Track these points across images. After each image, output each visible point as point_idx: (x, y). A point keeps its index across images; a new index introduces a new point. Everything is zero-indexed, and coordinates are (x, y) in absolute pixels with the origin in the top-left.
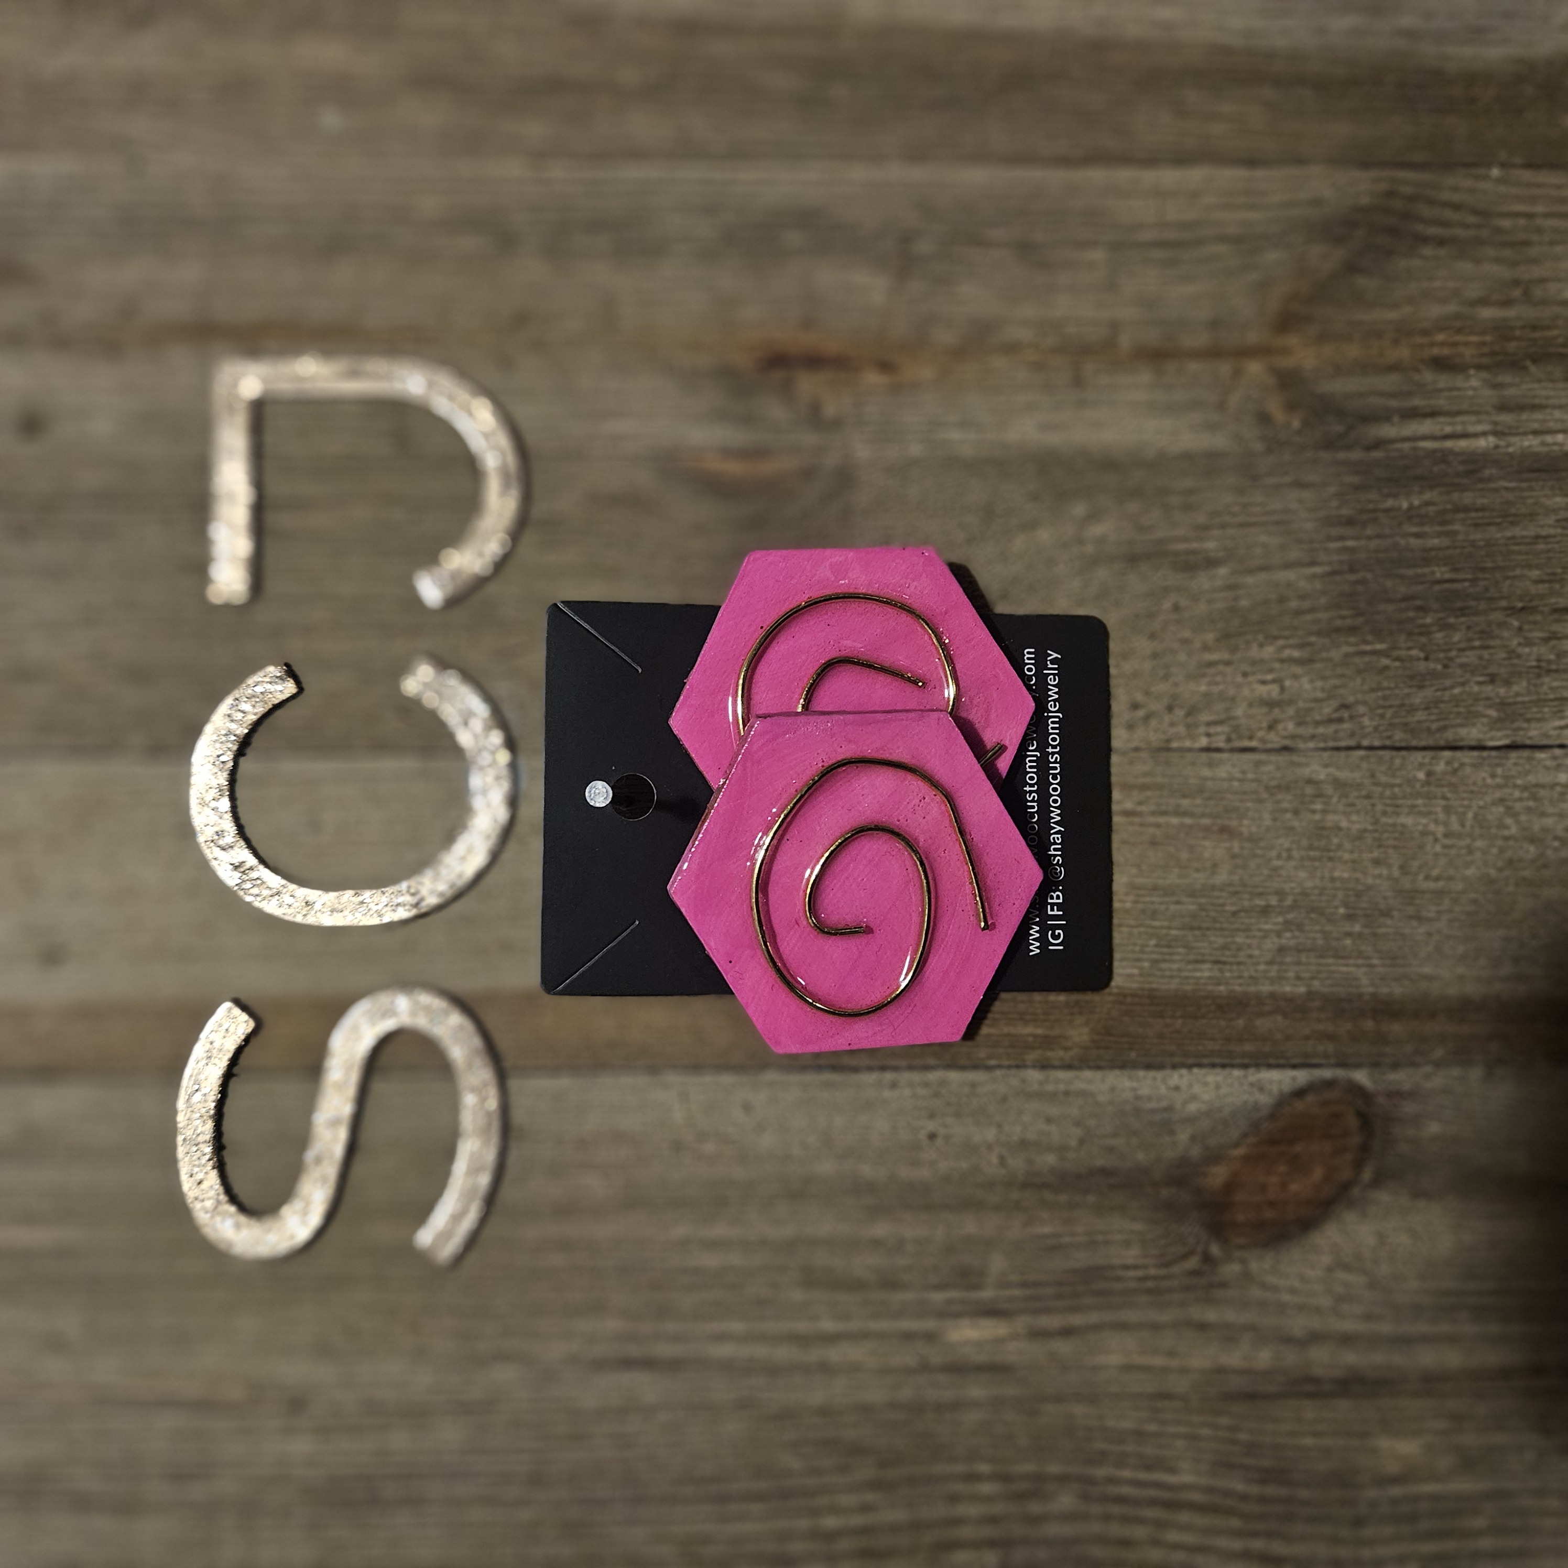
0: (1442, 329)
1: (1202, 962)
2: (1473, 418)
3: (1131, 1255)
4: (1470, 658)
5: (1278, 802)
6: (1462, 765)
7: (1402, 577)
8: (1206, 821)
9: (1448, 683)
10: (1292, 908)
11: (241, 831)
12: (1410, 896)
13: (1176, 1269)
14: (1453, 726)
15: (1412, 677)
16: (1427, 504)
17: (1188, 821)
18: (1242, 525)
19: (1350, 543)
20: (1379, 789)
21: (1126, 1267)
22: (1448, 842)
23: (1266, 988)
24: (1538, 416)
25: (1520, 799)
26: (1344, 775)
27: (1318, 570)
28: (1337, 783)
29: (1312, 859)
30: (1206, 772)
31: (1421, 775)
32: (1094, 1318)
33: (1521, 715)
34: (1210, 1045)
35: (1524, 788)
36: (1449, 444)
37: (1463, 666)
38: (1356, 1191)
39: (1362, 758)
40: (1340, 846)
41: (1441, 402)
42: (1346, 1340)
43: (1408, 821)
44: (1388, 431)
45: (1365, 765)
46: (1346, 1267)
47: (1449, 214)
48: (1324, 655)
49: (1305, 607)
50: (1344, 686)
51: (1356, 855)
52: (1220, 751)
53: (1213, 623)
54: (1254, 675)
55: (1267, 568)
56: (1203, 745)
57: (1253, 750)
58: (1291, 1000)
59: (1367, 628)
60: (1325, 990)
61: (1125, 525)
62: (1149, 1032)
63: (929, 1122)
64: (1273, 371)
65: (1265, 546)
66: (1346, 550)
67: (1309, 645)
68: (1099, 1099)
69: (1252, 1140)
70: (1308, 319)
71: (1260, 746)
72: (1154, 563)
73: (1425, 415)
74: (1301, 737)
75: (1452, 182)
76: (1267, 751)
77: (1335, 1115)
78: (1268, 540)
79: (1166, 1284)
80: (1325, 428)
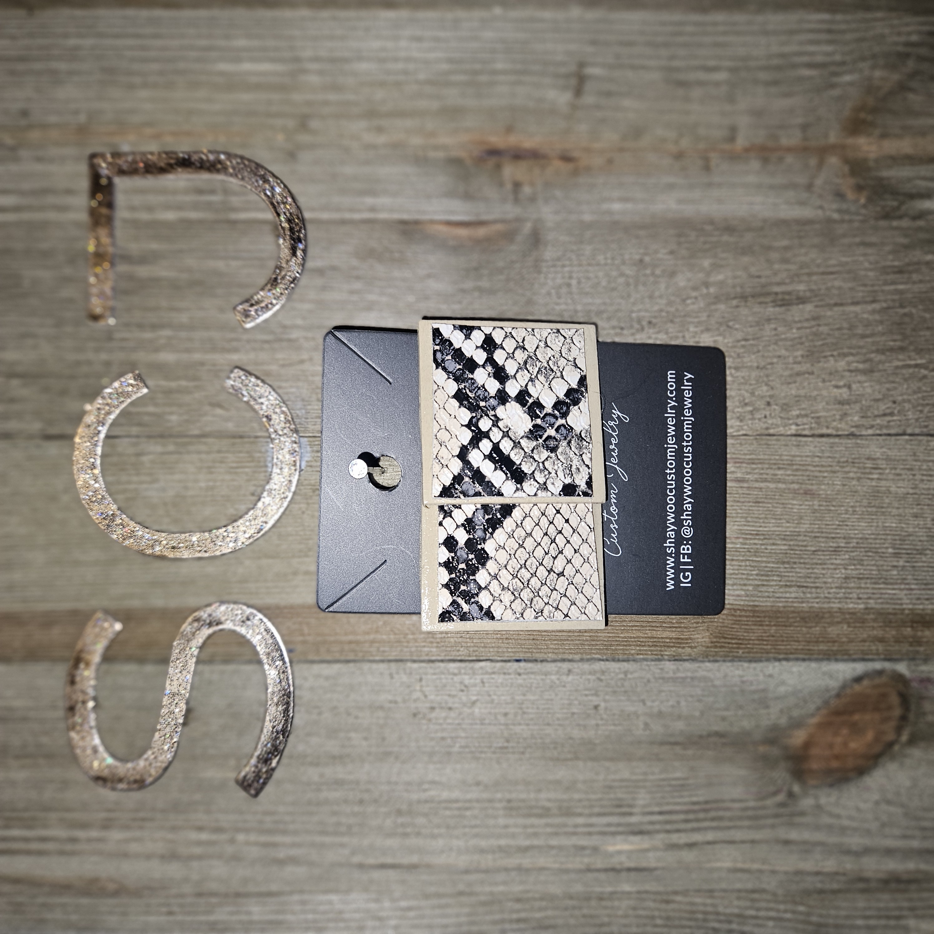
1: (790, 586)
3: (737, 792)
5: (847, 473)
8: (796, 486)
10: (855, 549)
11: (110, 489)
13: (769, 802)
17: (782, 486)
18: (823, 273)
19: (901, 287)
20: (919, 464)
21: (733, 801)
23: (836, 606)
26: (891, 454)
27: (877, 306)
28: (888, 459)
29: (870, 514)
30: (795, 451)
32: (710, 836)
34: (795, 646)
38: (896, 748)
39: (907, 441)
40: (889, 505)
42: (889, 852)
44: (928, 205)
45: (908, 447)
46: (889, 802)
48: (881, 367)
49: (868, 332)
50: (895, 388)
51: (901, 511)
52: (805, 436)
53: (802, 344)
54: (830, 381)
55: (841, 305)
56: (793, 432)
57: (828, 436)
58: (854, 614)
59: (912, 348)
60: (878, 606)
61: (739, 273)
62: (753, 636)
63: (594, 698)
64: (846, 161)
65: (840, 288)
66: (897, 292)
67: (870, 360)
68: (716, 683)
69: (823, 712)
70: (873, 124)
71: (833, 432)
72: (759, 300)
74: (863, 426)
76: (839, 436)
77: (884, 695)
78: (842, 284)
79: (761, 813)
80: (883, 203)
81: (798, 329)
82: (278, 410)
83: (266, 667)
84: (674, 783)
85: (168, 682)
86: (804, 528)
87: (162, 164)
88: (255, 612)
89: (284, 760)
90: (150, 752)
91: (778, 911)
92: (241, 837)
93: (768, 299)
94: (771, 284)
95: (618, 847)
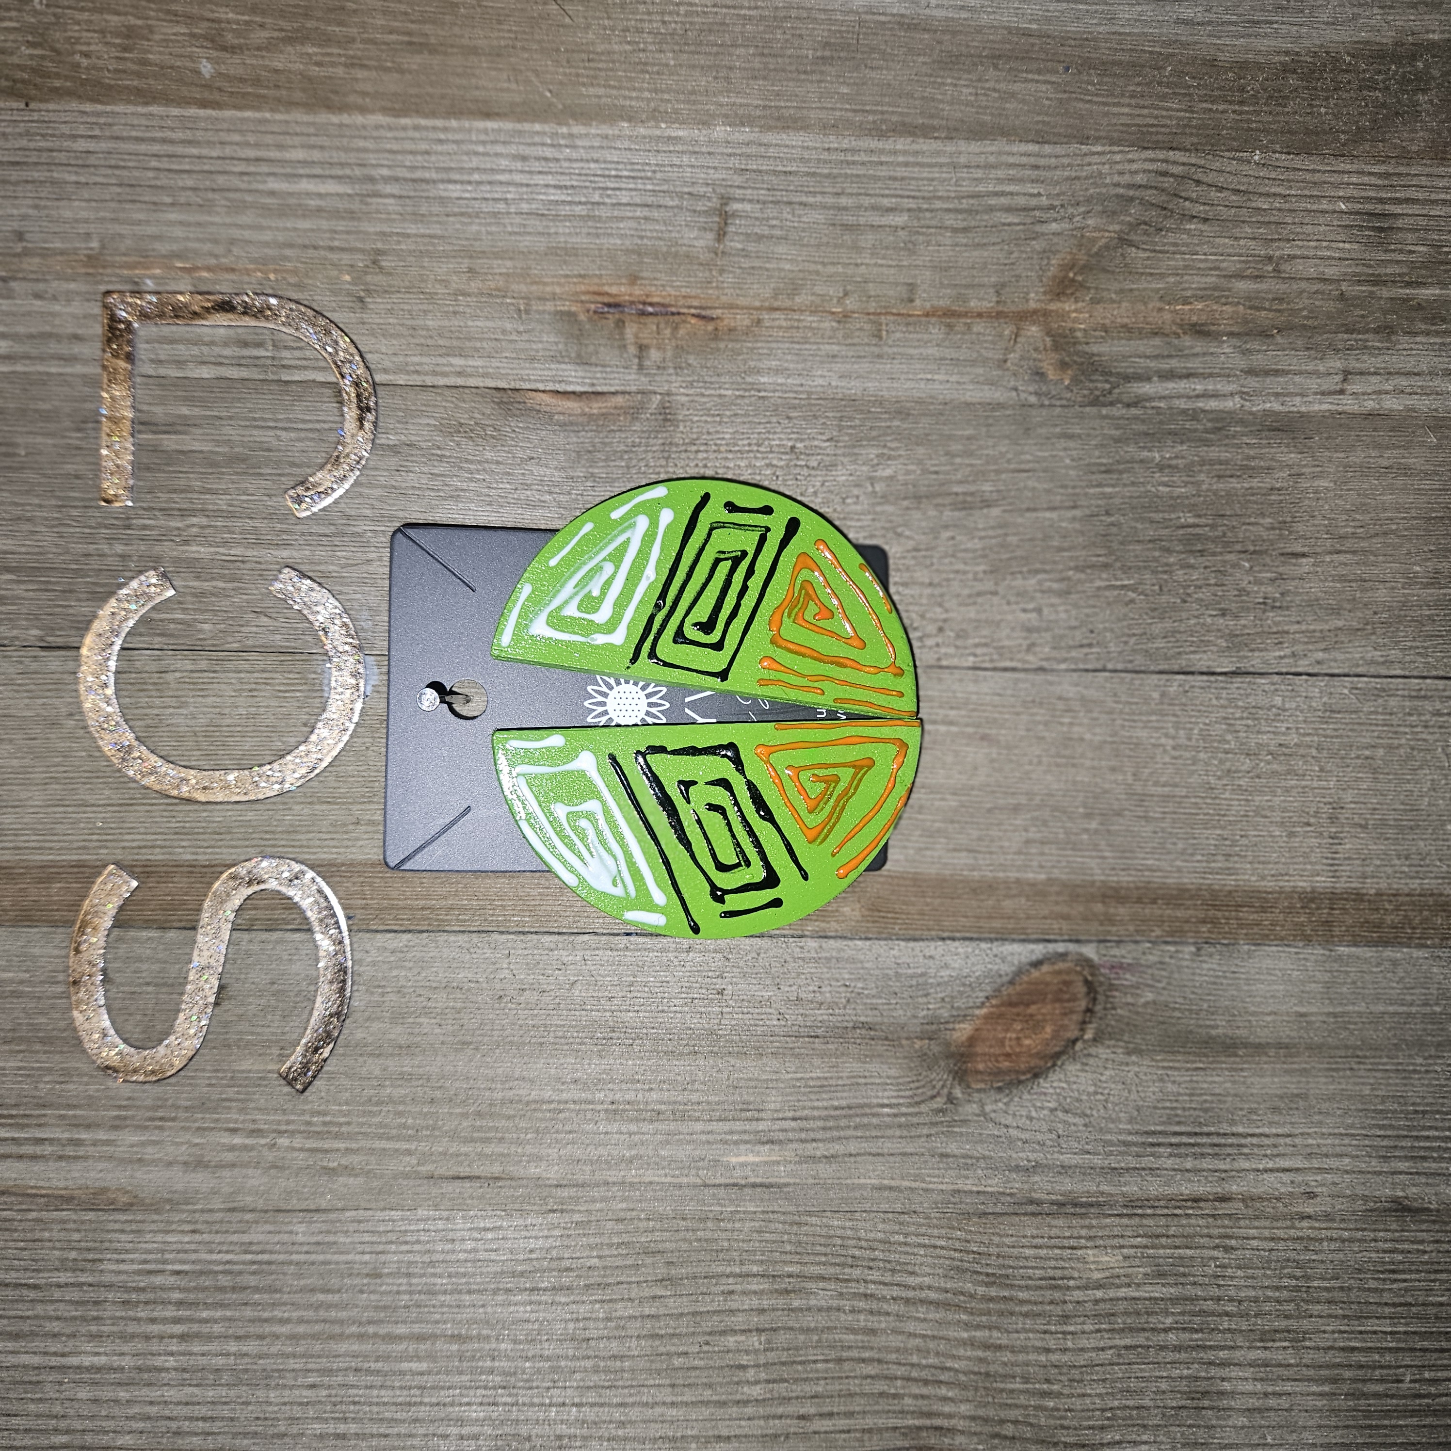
0: (1203, 298)
1: (960, 850)
2: (1223, 380)
3: (887, 1096)
4: (1205, 594)
5: (1032, 715)
6: (1192, 688)
7: (1150, 521)
8: (970, 730)
9: (1184, 615)
10: (1039, 807)
12: (1141, 799)
13: (924, 1108)
14: (1187, 653)
15: (1154, 610)
16: (1178, 456)
17: (954, 729)
18: (1015, 471)
19: (1108, 490)
20: (1120, 706)
21: (882, 1106)
22: (1174, 753)
23: (1013, 875)
24: (1281, 380)
25: (1242, 718)
26: (1092, 693)
27: (1078, 513)
28: (1083, 700)
29: (1058, 765)
30: (972, 688)
31: (1156, 695)
32: (853, 1147)
33: (1246, 645)
34: (963, 922)
35: (1244, 709)
36: (1200, 403)
37: (1199, 601)
38: (1079, 1045)
39: (1106, 679)
41: (1193, 364)
42: (1065, 1169)
43: (1143, 734)
44: (1147, 389)
45: (1108, 685)
46: (1067, 1110)
47: (1213, 194)
48: (1079, 588)
49: (1066, 545)
50: (1096, 614)
51: (1096, 763)
52: (985, 669)
53: (985, 556)
54: (1017, 603)
55: (1035, 510)
56: (970, 664)
57: (1014, 669)
58: (1033, 885)
59: (1118, 564)
60: (1064, 877)
61: (912, 467)
62: (912, 909)
63: (719, 981)
64: (1048, 333)
65: (1034, 489)
66: (1104, 496)
67: (1069, 579)
68: (867, 965)
69: (994, 1002)
70: (1082, 285)
71: (1019, 665)
72: (935, 501)
73: (1181, 377)
74: (1055, 659)
75: (1217, 165)
76: (1025, 670)
77: (1067, 983)
78: (1036, 485)
79: (915, 1120)
80: (1091, 385)
81: (981, 538)
82: (337, 622)
83: (318, 936)
84: (811, 1083)
85: (196, 952)
86: (978, 780)
87: (196, 308)
88: (304, 867)
89: (340, 1050)
90: (172, 1038)
91: (931, 1236)
92: (283, 1141)
93: (948, 500)
94: (950, 482)
95: (742, 1159)
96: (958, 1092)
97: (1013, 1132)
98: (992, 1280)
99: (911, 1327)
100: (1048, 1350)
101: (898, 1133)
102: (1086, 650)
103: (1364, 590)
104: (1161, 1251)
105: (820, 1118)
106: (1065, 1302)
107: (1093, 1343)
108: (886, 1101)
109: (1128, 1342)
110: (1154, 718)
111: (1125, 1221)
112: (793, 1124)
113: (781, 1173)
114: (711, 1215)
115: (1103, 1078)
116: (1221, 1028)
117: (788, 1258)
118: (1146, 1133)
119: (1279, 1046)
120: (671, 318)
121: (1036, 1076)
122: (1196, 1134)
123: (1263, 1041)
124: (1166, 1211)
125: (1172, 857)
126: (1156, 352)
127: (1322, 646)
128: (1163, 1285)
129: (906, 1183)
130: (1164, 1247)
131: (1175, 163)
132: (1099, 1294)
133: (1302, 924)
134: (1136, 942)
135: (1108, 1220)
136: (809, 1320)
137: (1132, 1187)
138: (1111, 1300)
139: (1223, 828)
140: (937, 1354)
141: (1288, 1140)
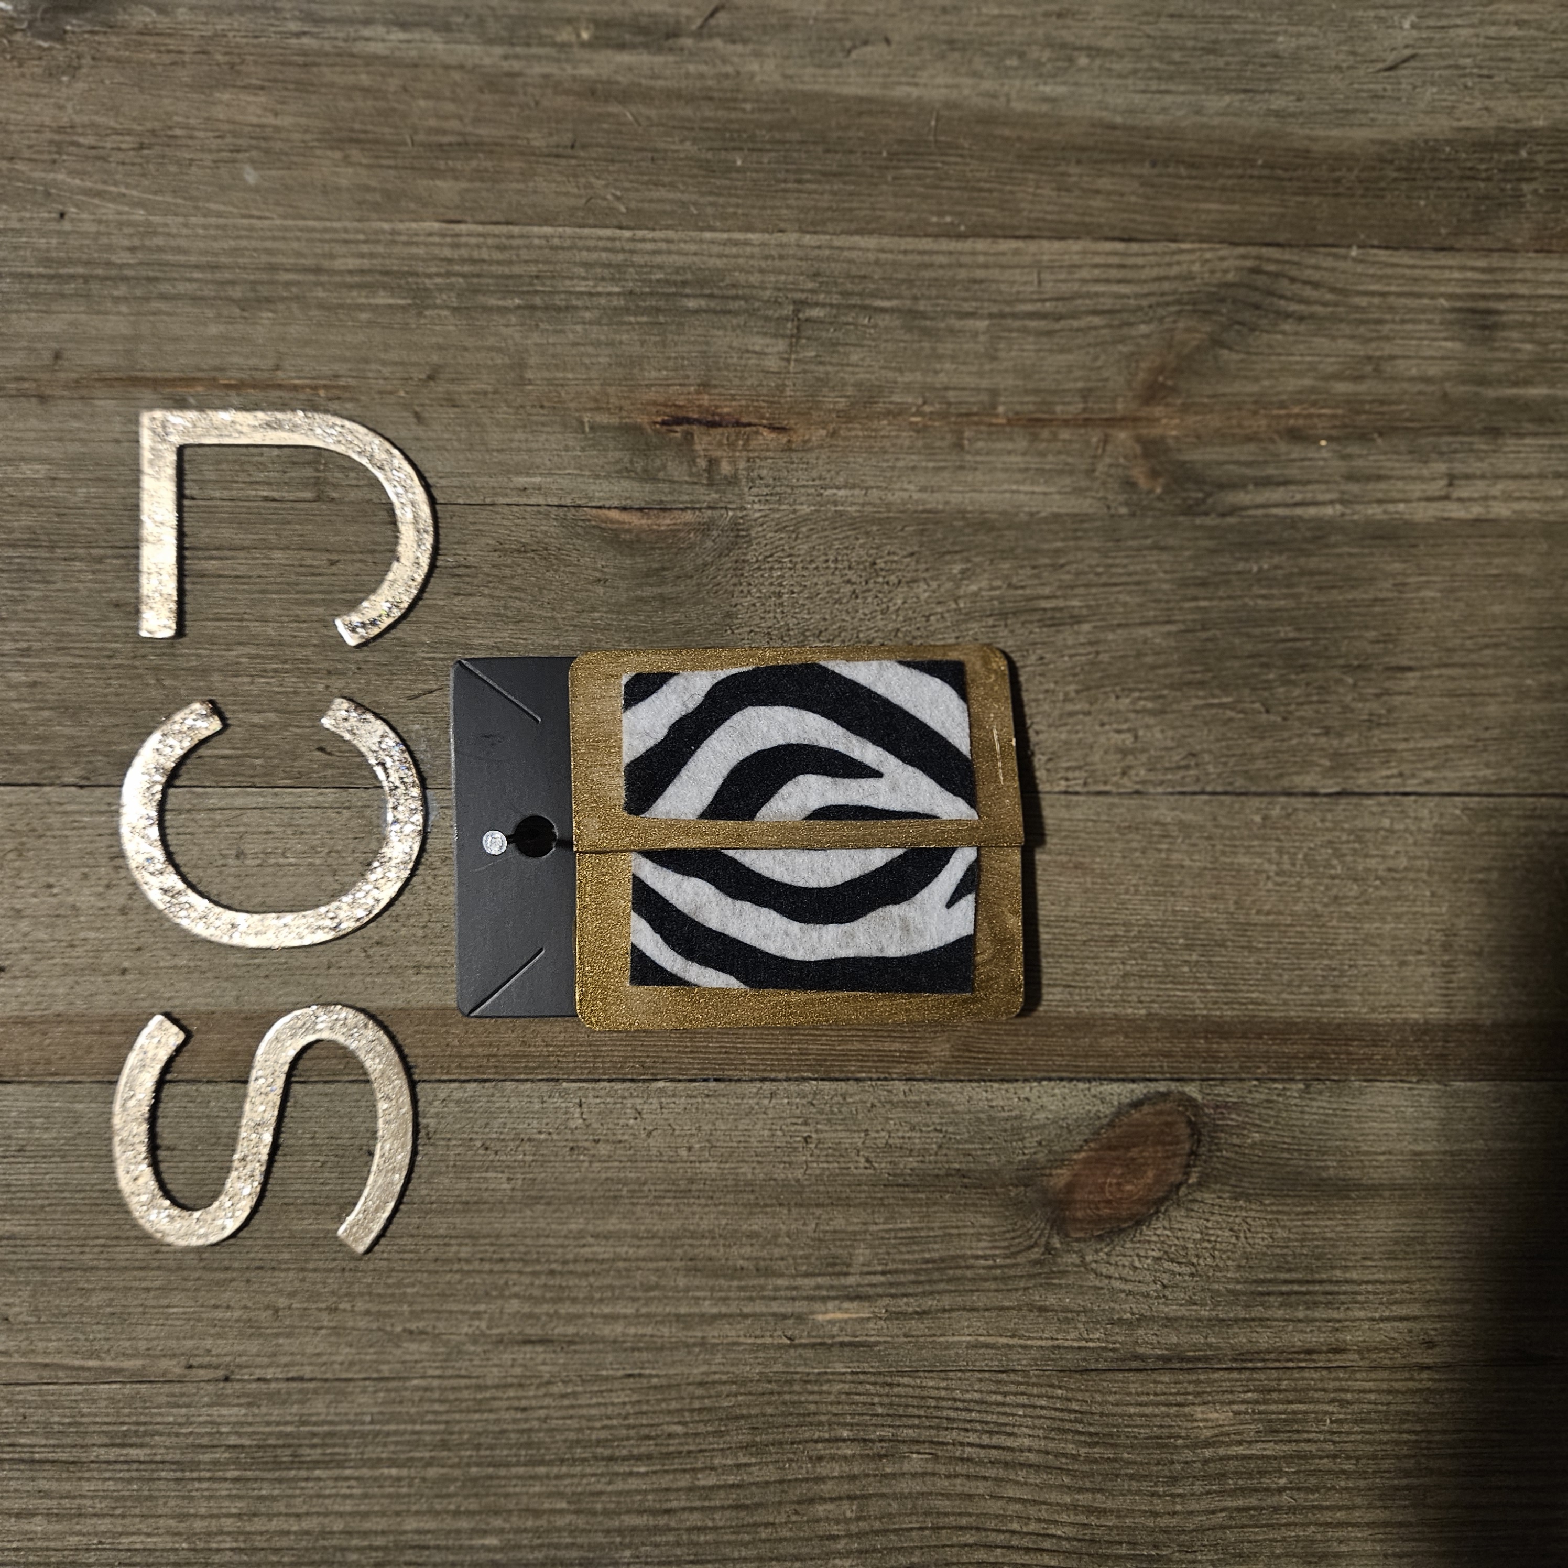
0: (1299, 402)
1: (1055, 986)
2: (1323, 487)
3: (982, 1247)
4: (1307, 712)
5: (1128, 842)
6: (1295, 810)
7: (1248, 635)
8: (1064, 858)
9: (1286, 734)
10: (1137, 938)
11: (170, 857)
12: (1244, 928)
13: (1020, 1259)
14: (1290, 774)
15: (1254, 729)
16: (1276, 567)
18: (1105, 585)
19: (1203, 604)
20: (1220, 831)
21: (976, 1257)
22: (1279, 879)
23: (1110, 1010)
24: (1383, 486)
25: (1348, 842)
26: (1188, 817)
27: (1173, 628)
28: (1183, 826)
29: (1157, 894)
30: (1064, 814)
31: (1258, 819)
32: (946, 1301)
33: (1351, 765)
34: (1059, 1061)
35: (1351, 832)
36: (1299, 511)
37: (1301, 719)
38: (1183, 1190)
39: (1205, 803)
40: (1181, 883)
41: (1293, 472)
42: (1170, 1322)
43: (1244, 860)
44: (1242, 498)
45: (1207, 809)
47: (1308, 292)
48: (1175, 707)
49: (1160, 662)
50: (1192, 735)
51: (1196, 891)
52: (1077, 793)
53: (1075, 675)
54: (1110, 724)
55: (1126, 625)
56: (1063, 789)
57: (1108, 794)
58: (1133, 1021)
59: (1215, 682)
60: (1163, 1012)
62: (1005, 1049)
63: (803, 1128)
64: (1139, 439)
65: (1125, 604)
66: (1199, 610)
67: (1163, 697)
68: (957, 1108)
69: (1092, 1145)
70: (1174, 390)
71: (1114, 790)
72: (1023, 619)
73: (1279, 484)
74: (1151, 782)
75: (1313, 261)
76: (1120, 794)
77: (1168, 1124)
78: (1128, 599)
79: (1012, 1272)
80: (1184, 495)
81: (1071, 656)
84: (900, 1235)
85: (248, 1107)
86: (1072, 912)
90: (224, 1198)
91: (1030, 1395)
93: (1036, 617)
94: (1038, 597)
95: (830, 1316)
96: (1056, 1242)
97: (1117, 1284)
98: (1095, 1440)
99: (1011, 1492)
100: (1155, 1514)
101: (993, 1286)
102: (1182, 773)
103: (1474, 705)
104: (1273, 1407)
105: (910, 1271)
106: (1172, 1462)
107: (1204, 1505)
108: (980, 1253)
109: (1240, 1503)
110: (1255, 843)
111: (1235, 1375)
112: (882, 1279)
113: (873, 1331)
114: (797, 1377)
115: (1210, 1225)
116: (1331, 1167)
117: (880, 1420)
118: (1255, 1281)
119: (1393, 1187)
120: (743, 430)
121: (1139, 1223)
122: (1308, 1282)
123: (1377, 1182)
124: (1277, 1364)
125: (1277, 988)
126: (1251, 458)
127: (1431, 764)
128: (1276, 1442)
129: (1004, 1340)
130: (1275, 1402)
131: (1269, 260)
132: (1208, 1453)
133: (1415, 1057)
134: (1241, 1080)
135: (1216, 1375)
136: (904, 1486)
137: (1241, 1338)
138: (1221, 1459)
139: (1331, 958)
140: (1039, 1520)
141: (1404, 1287)
